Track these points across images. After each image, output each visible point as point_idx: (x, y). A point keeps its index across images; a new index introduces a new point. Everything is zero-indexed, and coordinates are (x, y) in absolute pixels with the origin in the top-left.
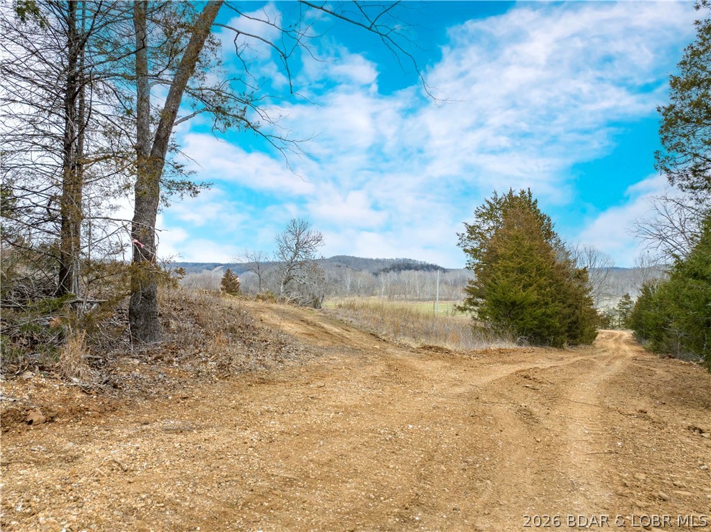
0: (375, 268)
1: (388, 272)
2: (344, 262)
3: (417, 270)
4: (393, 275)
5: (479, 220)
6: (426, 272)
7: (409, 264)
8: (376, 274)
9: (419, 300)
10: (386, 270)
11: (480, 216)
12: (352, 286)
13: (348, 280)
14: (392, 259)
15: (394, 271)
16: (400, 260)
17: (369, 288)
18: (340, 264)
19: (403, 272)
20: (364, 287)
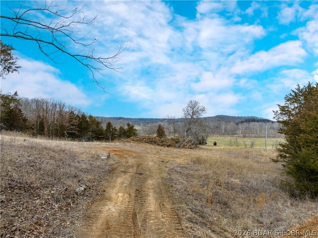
0: (237, 121)
1: (243, 123)
2: (222, 118)
3: (259, 122)
4: (246, 125)
5: (288, 102)
6: (263, 123)
7: (254, 119)
8: (237, 124)
9: (259, 137)
10: (242, 122)
11: (288, 101)
12: (225, 130)
13: (223, 127)
14: (245, 117)
15: (247, 122)
16: (250, 117)
17: (233, 131)
18: (220, 119)
19: (251, 122)
20: (231, 130)
